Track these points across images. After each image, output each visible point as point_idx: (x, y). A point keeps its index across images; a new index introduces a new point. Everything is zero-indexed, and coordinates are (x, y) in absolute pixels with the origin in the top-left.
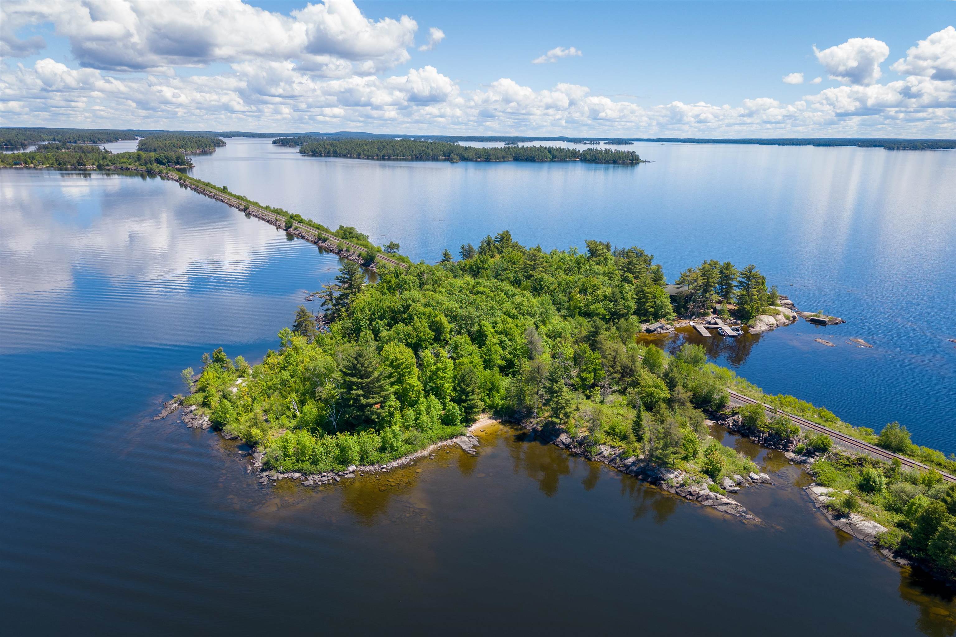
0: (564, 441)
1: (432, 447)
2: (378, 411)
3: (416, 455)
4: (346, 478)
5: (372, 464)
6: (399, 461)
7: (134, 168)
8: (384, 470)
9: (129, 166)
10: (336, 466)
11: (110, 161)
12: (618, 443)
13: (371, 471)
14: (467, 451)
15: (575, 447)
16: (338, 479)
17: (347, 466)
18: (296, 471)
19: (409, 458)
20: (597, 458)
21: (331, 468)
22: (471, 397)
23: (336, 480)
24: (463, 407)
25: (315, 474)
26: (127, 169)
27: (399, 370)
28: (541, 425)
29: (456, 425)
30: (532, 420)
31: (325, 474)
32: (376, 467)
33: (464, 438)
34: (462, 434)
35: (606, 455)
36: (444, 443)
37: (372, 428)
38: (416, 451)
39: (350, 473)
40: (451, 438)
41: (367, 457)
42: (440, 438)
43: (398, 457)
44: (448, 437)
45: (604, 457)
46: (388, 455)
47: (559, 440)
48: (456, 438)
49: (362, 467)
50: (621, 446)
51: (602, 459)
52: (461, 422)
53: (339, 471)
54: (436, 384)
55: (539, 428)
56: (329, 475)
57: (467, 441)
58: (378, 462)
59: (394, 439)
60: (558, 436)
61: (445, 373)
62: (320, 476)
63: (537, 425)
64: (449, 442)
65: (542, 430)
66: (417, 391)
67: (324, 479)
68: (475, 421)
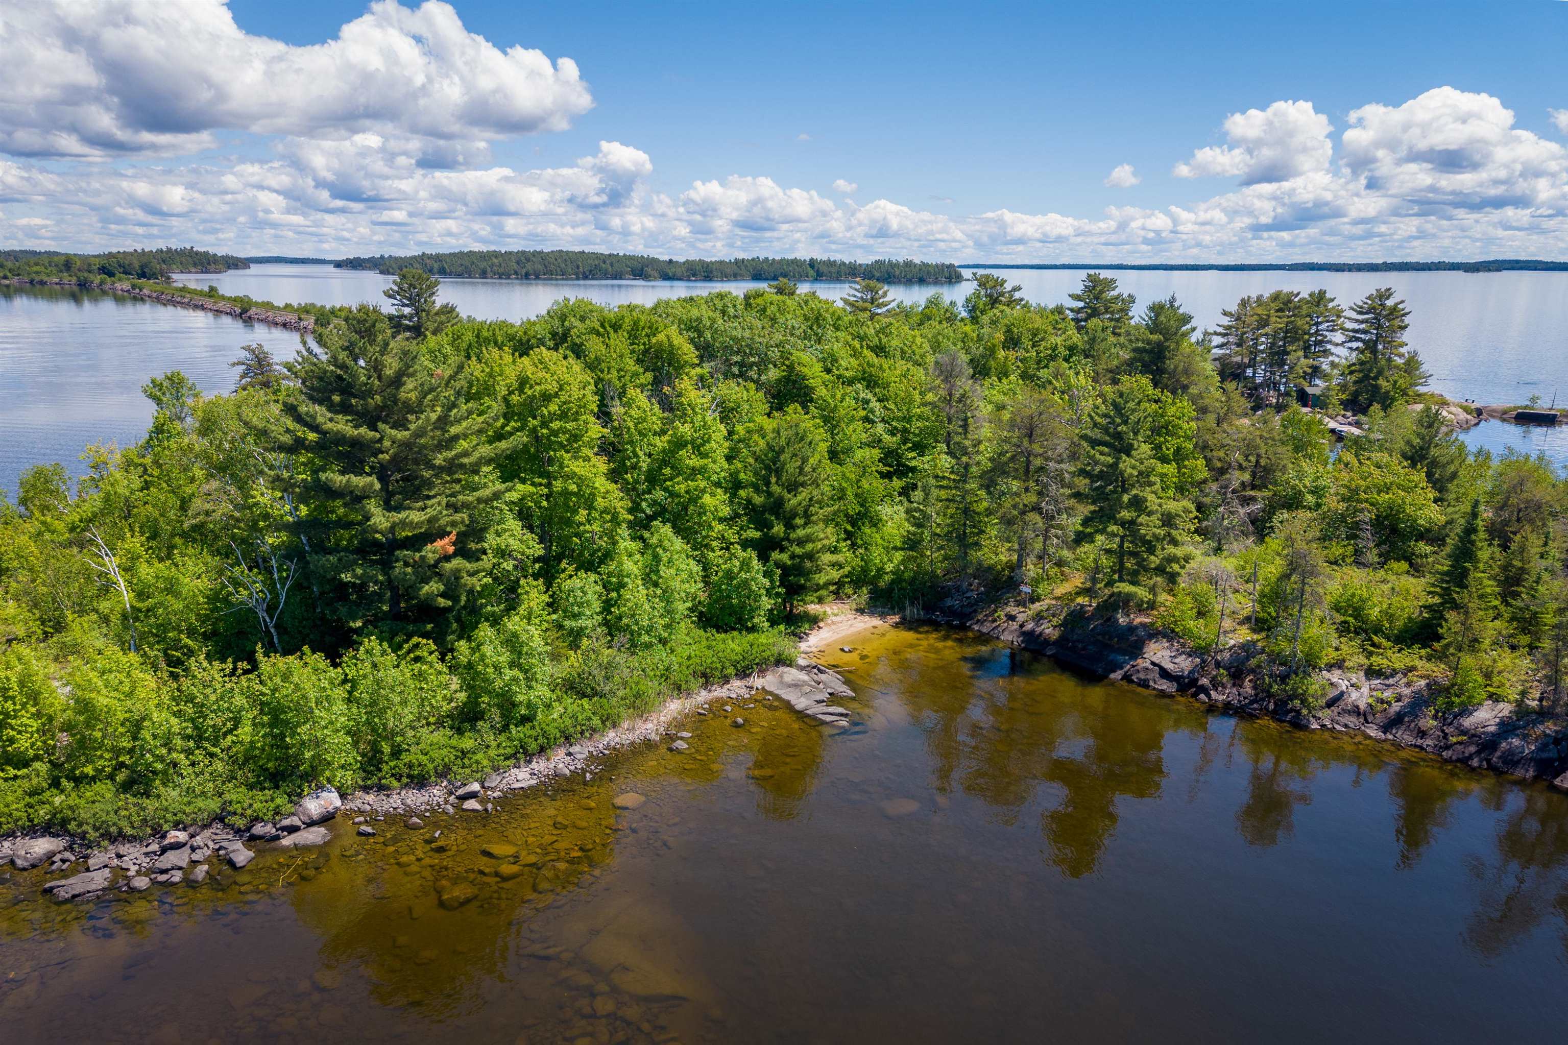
0: (1169, 666)
1: (674, 707)
2: (448, 566)
3: (611, 737)
4: (286, 849)
5: (420, 782)
6: (540, 765)
7: (56, 280)
8: (472, 804)
9: (45, 278)
10: (237, 795)
11: (10, 271)
12: (1397, 659)
13: (410, 812)
14: (813, 717)
15: (1216, 683)
16: (242, 854)
17: (296, 796)
18: (33, 830)
19: (581, 750)
20: (1326, 716)
21: (214, 805)
22: (801, 533)
23: (231, 863)
24: (778, 565)
25: (132, 839)
26: (42, 283)
27: (533, 422)
28: (1055, 621)
29: (753, 629)
30: (1012, 609)
31: (182, 836)
32: (437, 793)
33: (791, 674)
34: (781, 661)
35: (1362, 706)
36: (719, 692)
37: (425, 635)
38: (608, 720)
39: (311, 824)
40: (743, 674)
41: (396, 753)
42: (704, 675)
43: (533, 746)
44: (731, 671)
45: (1356, 711)
46: (490, 738)
47: (1141, 663)
48: (762, 673)
49: (370, 798)
50: (1412, 669)
51: (1352, 721)
52: (773, 623)
53: (256, 819)
54: (673, 494)
55: (1049, 630)
56: (198, 840)
57: (805, 683)
58: (444, 772)
59: (516, 672)
60: (1136, 650)
61: (704, 456)
62: (155, 847)
63: (1038, 624)
64: (737, 688)
65: (1062, 639)
66: (605, 511)
67: (172, 858)
68: (814, 621)
